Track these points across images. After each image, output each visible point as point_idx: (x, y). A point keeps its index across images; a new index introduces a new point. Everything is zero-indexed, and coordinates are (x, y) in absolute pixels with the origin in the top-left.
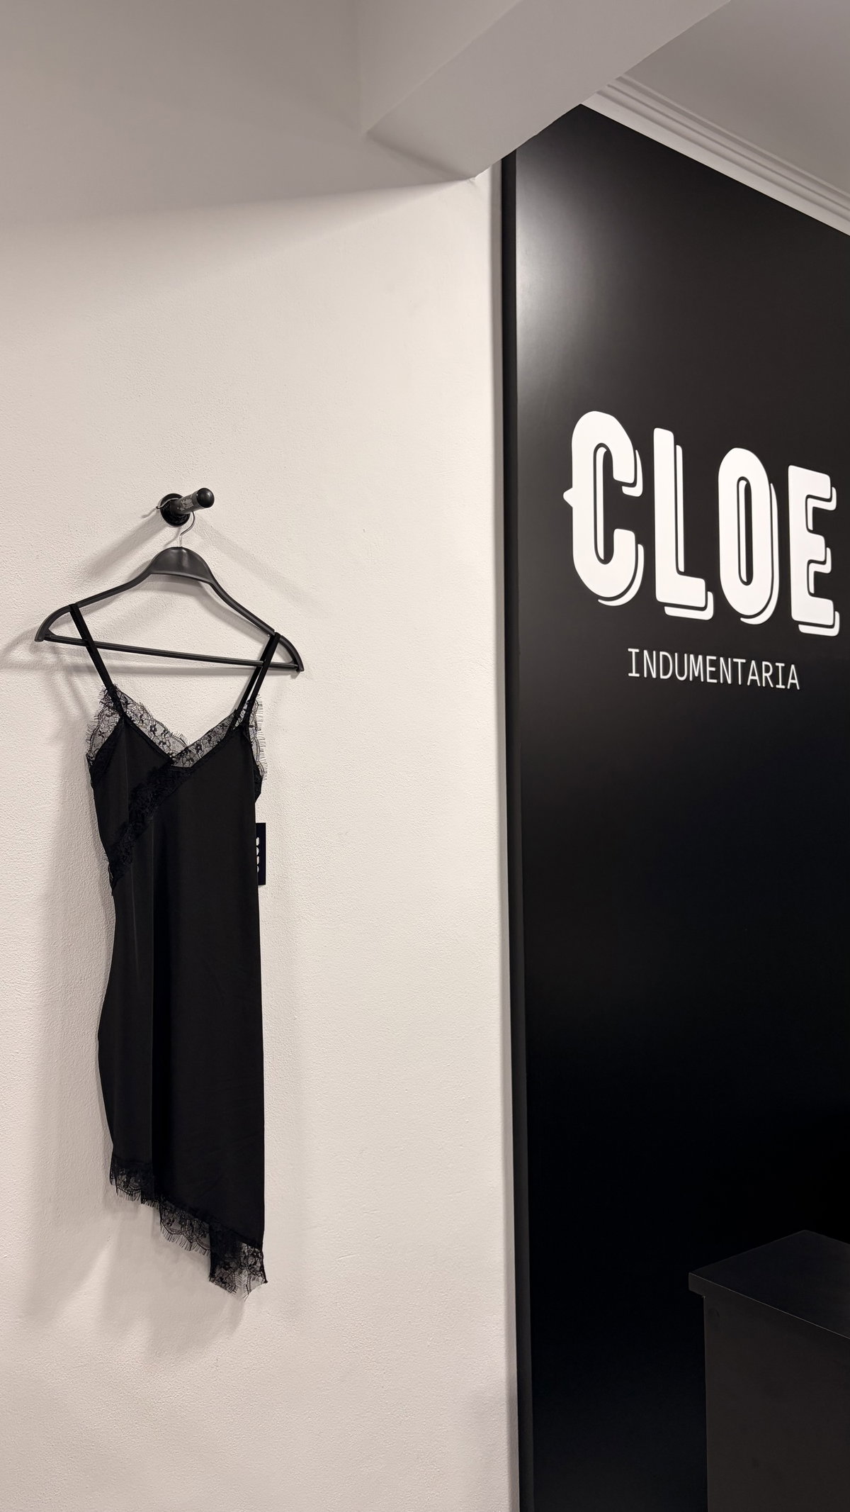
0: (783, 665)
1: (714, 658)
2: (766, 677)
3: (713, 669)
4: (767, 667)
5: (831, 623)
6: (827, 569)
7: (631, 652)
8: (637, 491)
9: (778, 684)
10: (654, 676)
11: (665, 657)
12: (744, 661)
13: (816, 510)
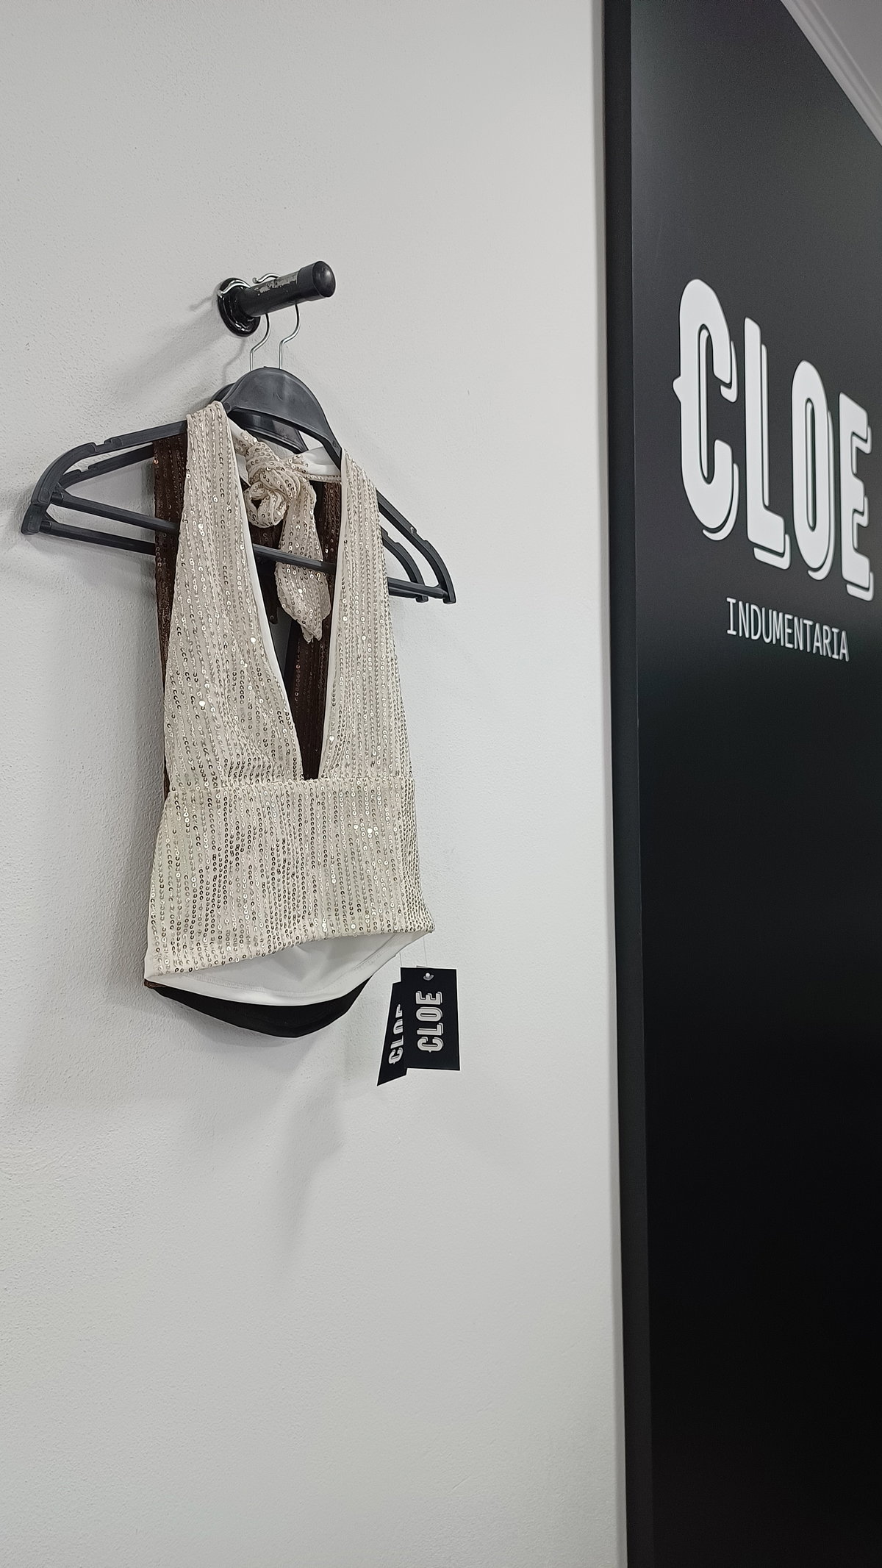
0: (837, 631)
1: (790, 617)
2: (826, 644)
3: (790, 631)
4: (826, 631)
5: (866, 585)
6: (864, 521)
7: (730, 603)
8: (730, 395)
9: (833, 653)
10: (747, 636)
11: (755, 610)
12: (811, 623)
13: (858, 450)
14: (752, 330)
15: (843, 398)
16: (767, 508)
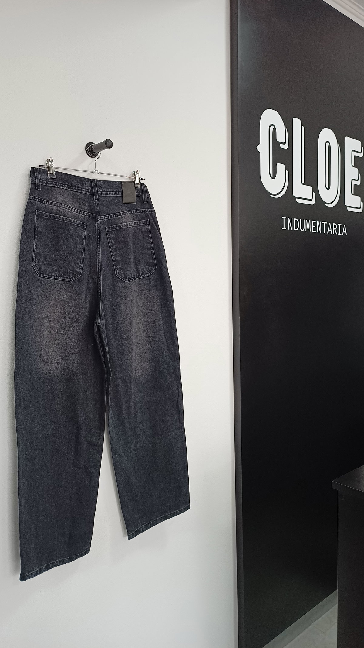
0: (341, 225)
1: (315, 221)
2: (334, 230)
3: (315, 226)
4: (335, 225)
5: (359, 207)
6: (358, 183)
7: (283, 219)
8: (285, 147)
9: (339, 233)
10: (292, 229)
11: (295, 220)
12: (326, 223)
13: (355, 156)
14: (297, 122)
15: (347, 138)
16: (302, 183)
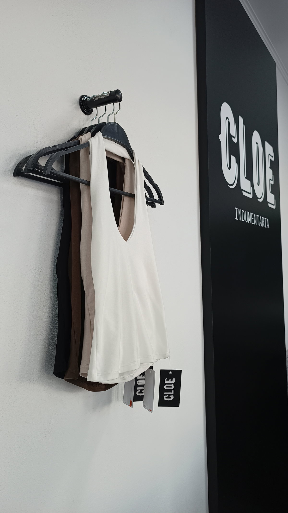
0: (266, 219)
1: (253, 214)
2: (263, 223)
3: (253, 219)
4: (263, 218)
5: (274, 204)
6: (272, 183)
7: (236, 209)
8: (235, 140)
9: (265, 226)
10: (241, 220)
11: (243, 212)
12: (258, 216)
13: (271, 160)
14: (241, 119)
15: (266, 142)
16: (246, 178)
